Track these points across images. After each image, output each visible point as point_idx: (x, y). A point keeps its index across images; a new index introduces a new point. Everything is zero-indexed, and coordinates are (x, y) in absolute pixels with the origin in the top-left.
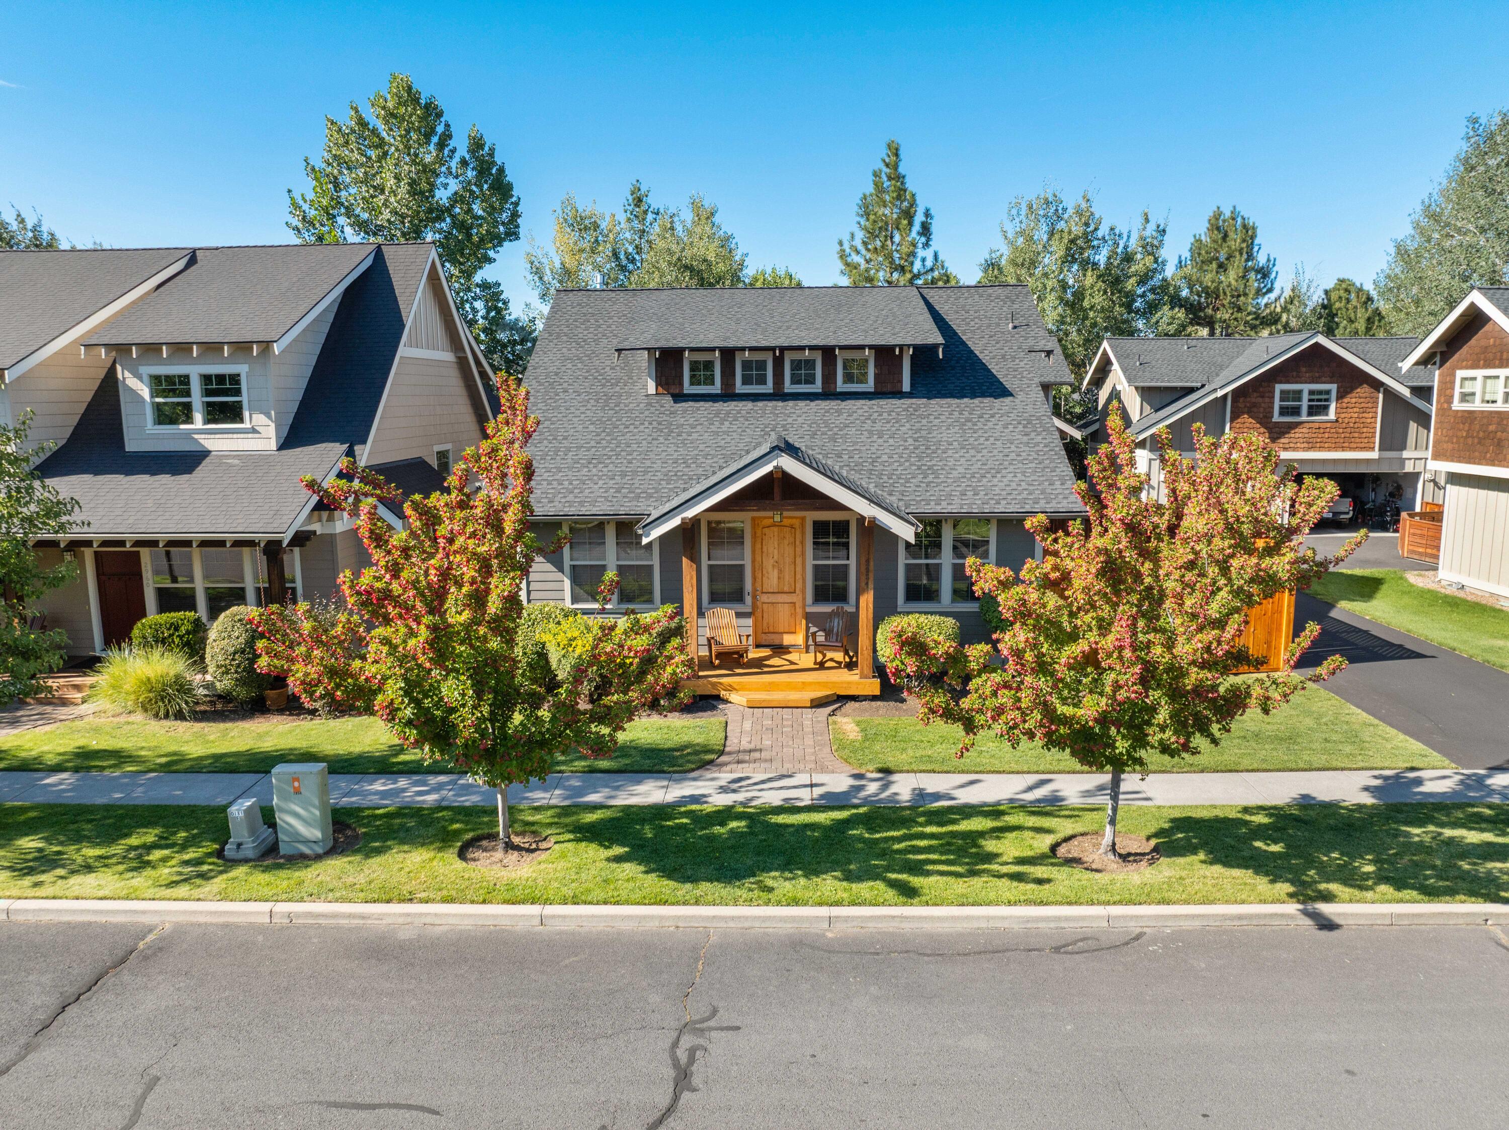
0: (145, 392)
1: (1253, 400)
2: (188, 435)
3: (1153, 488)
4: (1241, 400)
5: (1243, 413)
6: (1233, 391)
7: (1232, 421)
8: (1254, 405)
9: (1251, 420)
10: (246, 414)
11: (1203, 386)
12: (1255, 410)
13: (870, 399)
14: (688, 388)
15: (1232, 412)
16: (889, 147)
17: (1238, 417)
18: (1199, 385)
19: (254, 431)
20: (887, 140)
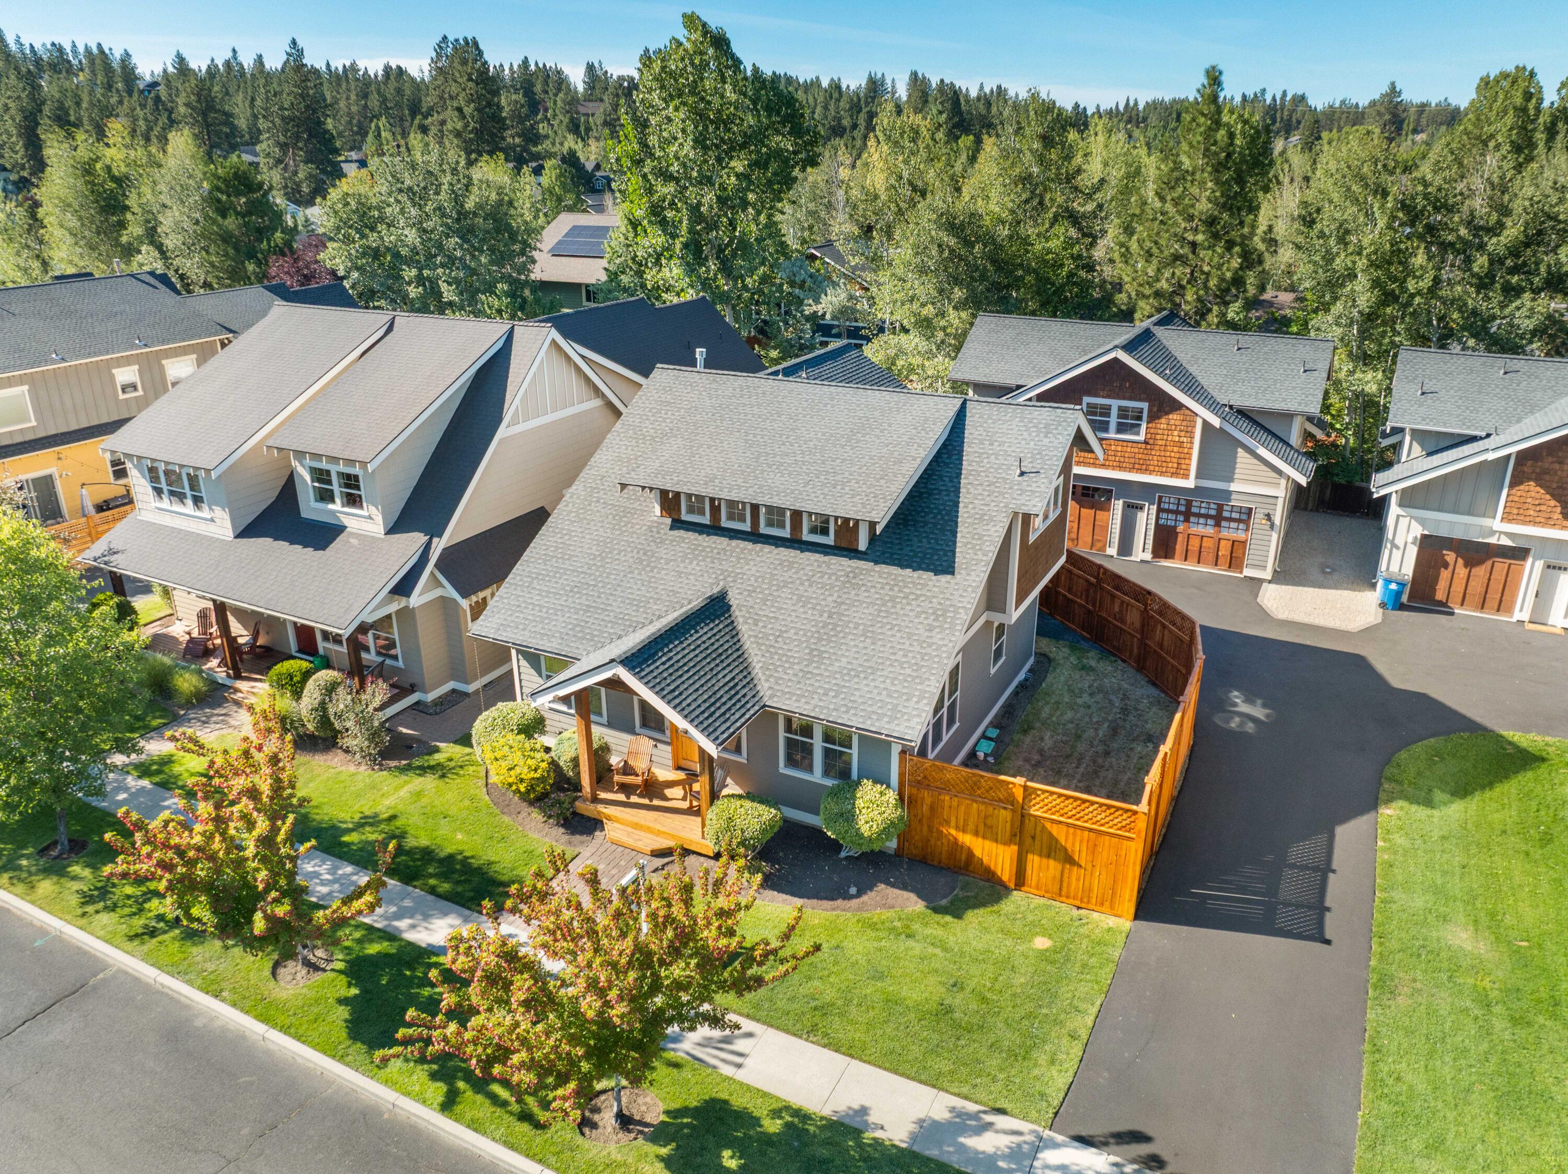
0: (308, 478)
1: (1546, 465)
2: (333, 513)
3: (1398, 548)
4: (1529, 463)
5: (1529, 480)
6: (1519, 453)
7: (1512, 485)
8: (1546, 472)
9: (1538, 489)
10: (365, 504)
11: (1488, 436)
12: (1547, 477)
13: (826, 554)
14: (685, 516)
15: (1513, 476)
16: (1208, 72)
17: (1521, 483)
18: (1483, 434)
19: (370, 517)
20: (1207, 65)
